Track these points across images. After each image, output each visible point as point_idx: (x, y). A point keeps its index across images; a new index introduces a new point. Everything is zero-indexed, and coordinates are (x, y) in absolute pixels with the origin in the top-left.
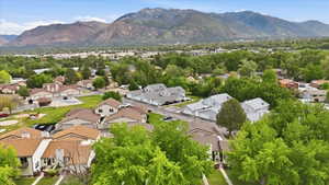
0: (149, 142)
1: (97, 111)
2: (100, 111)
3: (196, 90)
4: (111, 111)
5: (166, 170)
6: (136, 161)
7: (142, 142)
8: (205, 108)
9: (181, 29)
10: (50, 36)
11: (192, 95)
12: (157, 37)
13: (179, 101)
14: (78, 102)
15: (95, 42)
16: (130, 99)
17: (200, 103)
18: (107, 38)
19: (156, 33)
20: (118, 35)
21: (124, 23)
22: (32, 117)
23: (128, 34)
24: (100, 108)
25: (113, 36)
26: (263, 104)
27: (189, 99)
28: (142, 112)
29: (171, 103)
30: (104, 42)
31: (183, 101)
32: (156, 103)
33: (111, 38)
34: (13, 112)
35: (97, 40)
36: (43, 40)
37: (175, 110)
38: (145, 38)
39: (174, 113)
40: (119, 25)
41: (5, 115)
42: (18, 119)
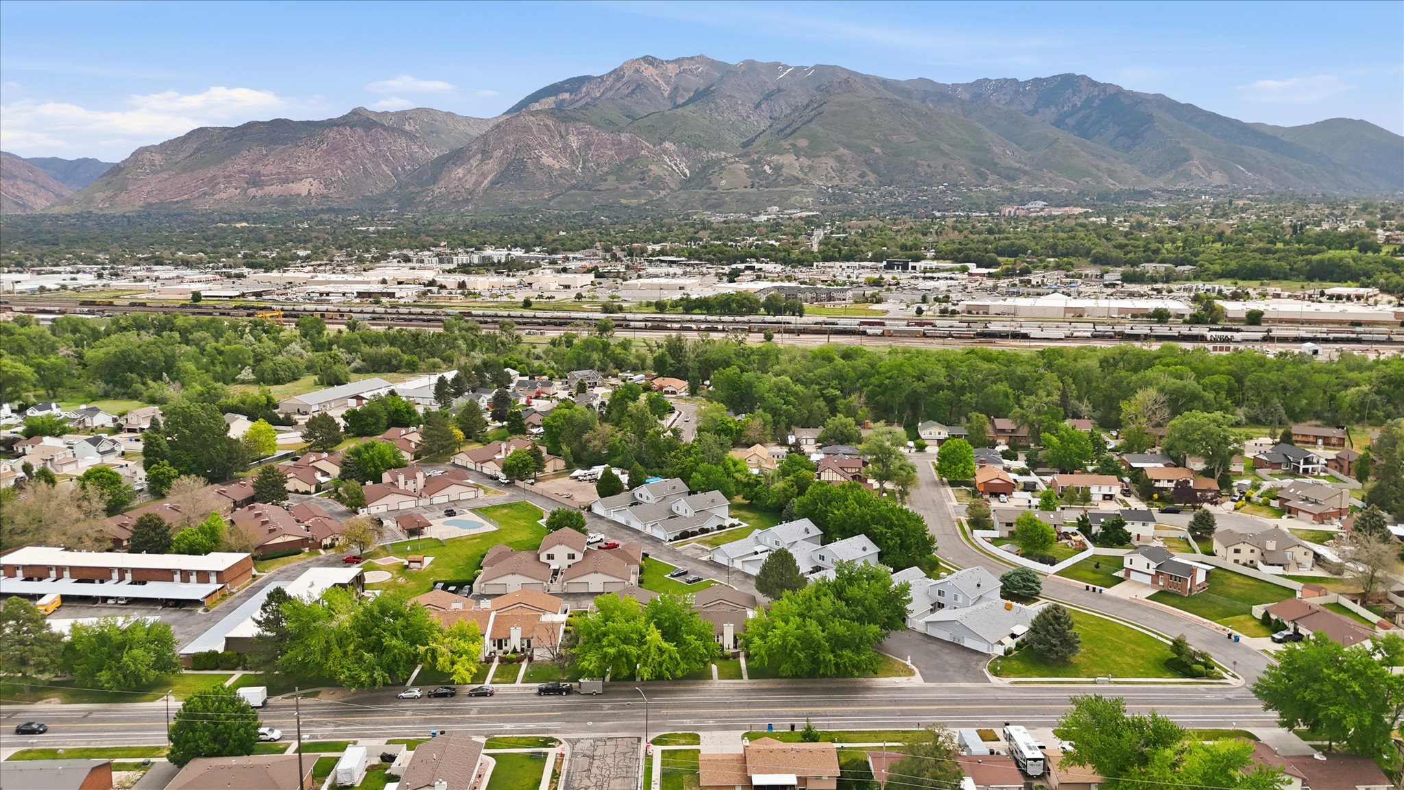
0: (643, 618)
1: (543, 558)
2: (550, 557)
3: (757, 496)
4: (572, 557)
5: (661, 651)
6: (627, 640)
7: (634, 618)
8: (756, 553)
9: (787, 151)
10: (243, 172)
11: (750, 507)
12: (686, 184)
13: (713, 530)
14: (489, 527)
15: (428, 199)
16: (601, 517)
17: (751, 538)
18: (478, 183)
19: (683, 166)
20: (523, 171)
21: (550, 123)
22: (412, 565)
23: (567, 166)
24: (550, 552)
25: (502, 174)
26: (864, 549)
27: (736, 521)
28: (631, 561)
29: (694, 534)
30: (467, 201)
31: (720, 527)
32: (659, 534)
33: (493, 183)
34: (370, 549)
35: (438, 191)
36: (212, 188)
37: (699, 552)
38: (636, 188)
39: (696, 560)
40: (527, 129)
41: (355, 557)
42: (387, 569)
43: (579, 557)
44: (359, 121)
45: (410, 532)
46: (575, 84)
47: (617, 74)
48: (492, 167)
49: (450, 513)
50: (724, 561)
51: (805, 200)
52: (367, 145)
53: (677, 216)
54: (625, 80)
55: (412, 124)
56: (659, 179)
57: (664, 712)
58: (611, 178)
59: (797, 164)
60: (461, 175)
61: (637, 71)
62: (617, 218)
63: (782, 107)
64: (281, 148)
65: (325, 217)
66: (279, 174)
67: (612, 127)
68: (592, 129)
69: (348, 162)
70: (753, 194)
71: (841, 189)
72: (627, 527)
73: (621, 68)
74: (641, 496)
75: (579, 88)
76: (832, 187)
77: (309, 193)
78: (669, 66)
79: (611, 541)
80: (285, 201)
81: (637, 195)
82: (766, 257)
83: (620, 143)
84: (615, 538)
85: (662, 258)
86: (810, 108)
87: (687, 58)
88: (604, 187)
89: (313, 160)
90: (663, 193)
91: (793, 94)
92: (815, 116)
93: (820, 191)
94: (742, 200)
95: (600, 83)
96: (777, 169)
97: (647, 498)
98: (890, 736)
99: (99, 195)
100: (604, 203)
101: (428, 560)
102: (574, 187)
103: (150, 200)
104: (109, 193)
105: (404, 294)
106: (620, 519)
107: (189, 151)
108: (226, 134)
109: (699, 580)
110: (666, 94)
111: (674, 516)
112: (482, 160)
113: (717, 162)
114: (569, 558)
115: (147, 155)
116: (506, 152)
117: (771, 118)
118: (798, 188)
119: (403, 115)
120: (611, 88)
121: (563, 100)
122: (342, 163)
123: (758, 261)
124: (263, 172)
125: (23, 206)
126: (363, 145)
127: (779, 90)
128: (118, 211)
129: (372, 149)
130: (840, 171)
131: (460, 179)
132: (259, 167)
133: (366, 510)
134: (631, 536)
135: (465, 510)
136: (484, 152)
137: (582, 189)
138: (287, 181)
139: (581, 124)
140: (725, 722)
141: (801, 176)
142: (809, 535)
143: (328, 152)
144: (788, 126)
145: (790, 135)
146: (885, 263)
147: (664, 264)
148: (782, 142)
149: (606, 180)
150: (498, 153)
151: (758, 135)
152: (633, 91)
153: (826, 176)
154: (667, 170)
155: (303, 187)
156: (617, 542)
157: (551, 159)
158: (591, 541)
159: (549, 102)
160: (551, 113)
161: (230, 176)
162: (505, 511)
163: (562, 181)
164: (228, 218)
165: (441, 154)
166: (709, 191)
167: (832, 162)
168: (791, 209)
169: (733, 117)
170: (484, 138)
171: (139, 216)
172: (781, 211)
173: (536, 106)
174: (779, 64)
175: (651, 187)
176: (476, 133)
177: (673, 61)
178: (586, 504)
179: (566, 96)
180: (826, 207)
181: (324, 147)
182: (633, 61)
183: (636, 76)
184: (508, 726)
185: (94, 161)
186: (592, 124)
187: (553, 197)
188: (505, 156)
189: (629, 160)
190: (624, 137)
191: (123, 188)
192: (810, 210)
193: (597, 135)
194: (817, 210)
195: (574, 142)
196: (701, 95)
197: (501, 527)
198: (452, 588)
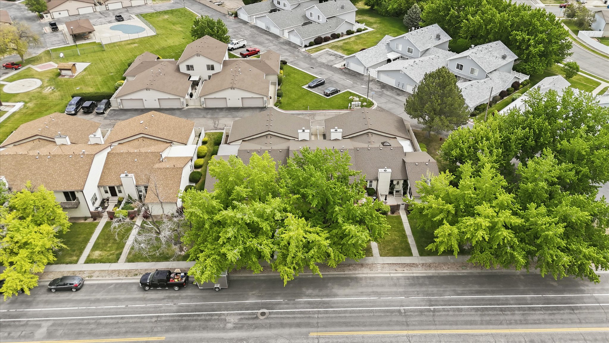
1: (184, 68)
2: (190, 68)
4: (211, 67)
8: (389, 61)
11: (372, 12)
13: (343, 35)
14: (149, 32)
16: (245, 23)
17: (382, 46)
22: (63, 72)
24: (189, 63)
26: (504, 57)
27: (362, 26)
28: (269, 72)
29: (326, 39)
31: (349, 33)
32: (296, 40)
34: (26, 57)
37: (332, 58)
39: (330, 67)
41: (13, 64)
42: (39, 76)
43: (218, 68)
45: (77, 37)
49: (119, 18)
50: (359, 69)
72: (267, 32)
74: (279, 3)
79: (253, 47)
84: (256, 43)
97: (284, 5)
101: (81, 67)
106: (262, 25)
109: (337, 91)
111: (308, 23)
114: (208, 69)
133: (49, 15)
134: (271, 41)
135: (133, 16)
142: (441, 42)
156: (257, 47)
158: (235, 47)
162: (166, 17)
178: (233, 11)
197: (158, 32)
198: (87, 104)
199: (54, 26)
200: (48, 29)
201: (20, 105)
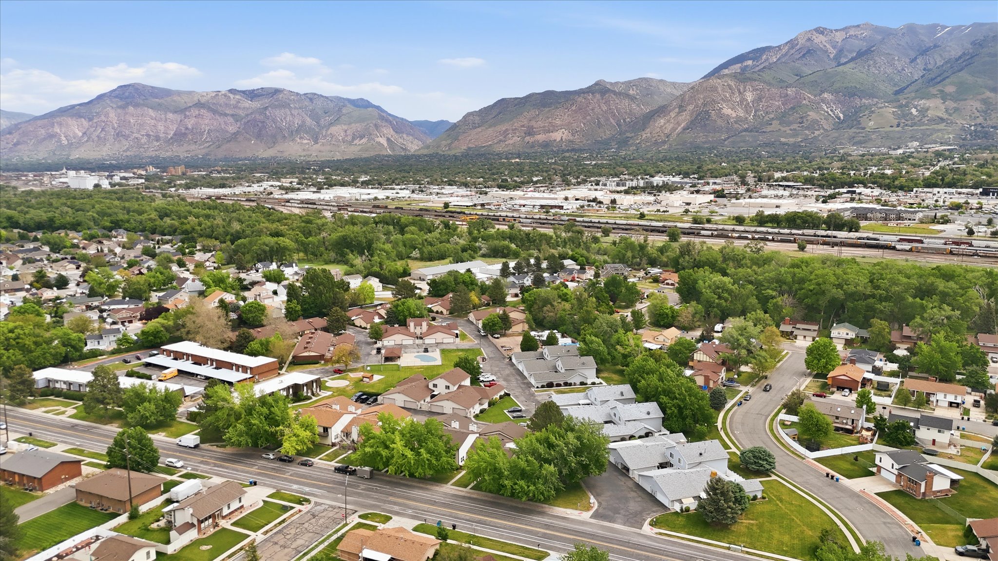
1: (430, 386)
2: (435, 386)
8: (579, 404)
9: (935, 96)
10: (523, 126)
12: (839, 124)
13: (575, 384)
15: (638, 142)
18: (674, 129)
19: (838, 111)
20: (707, 119)
21: (732, 83)
22: (365, 379)
23: (742, 115)
25: (692, 122)
26: (648, 413)
27: (598, 381)
29: (558, 385)
30: (664, 142)
31: (583, 383)
32: (533, 381)
33: (684, 129)
34: (349, 367)
35: (645, 135)
36: (505, 137)
38: (795, 130)
40: (714, 89)
41: (339, 370)
42: (350, 380)
44: (600, 89)
45: (387, 359)
46: (757, 54)
47: (792, 43)
48: (685, 118)
49: (426, 350)
51: (946, 137)
52: (602, 105)
53: (825, 150)
54: (798, 47)
55: (635, 89)
56: (815, 122)
57: (391, 498)
58: (775, 123)
59: (943, 107)
60: (662, 124)
61: (809, 39)
62: (776, 152)
63: (937, 60)
64: (547, 109)
65: (567, 154)
66: (544, 127)
67: (783, 84)
68: (765, 86)
69: (588, 117)
70: (898, 132)
71: (983, 127)
73: (796, 39)
75: (760, 56)
76: (975, 125)
77: (562, 139)
78: (838, 34)
80: (546, 145)
81: (795, 135)
82: (874, 183)
83: (787, 95)
85: (781, 183)
86: (962, 60)
87: (854, 27)
88: (769, 128)
89: (566, 117)
90: (817, 133)
91: (948, 48)
92: (966, 66)
93: (963, 129)
94: (887, 136)
95: (778, 51)
96: (923, 111)
98: (513, 549)
99: (444, 143)
100: (767, 142)
101: (377, 377)
102: (746, 130)
103: (470, 145)
104: (449, 142)
105: (570, 207)
106: (521, 367)
107: (495, 113)
108: (516, 102)
109: (522, 417)
110: (832, 56)
111: (555, 370)
112: (679, 113)
113: (867, 107)
115: (471, 118)
116: (696, 106)
117: (924, 69)
118: (942, 126)
119: (629, 84)
120: (786, 54)
121: (747, 66)
122: (584, 118)
123: (865, 186)
124: (535, 126)
125: (405, 149)
126: (599, 106)
127: (935, 46)
128: (452, 153)
129: (605, 108)
130: (985, 112)
131: (662, 126)
132: (533, 123)
133: (380, 342)
135: (437, 350)
136: (681, 107)
137: (751, 131)
138: (549, 131)
139: (757, 83)
140: (418, 513)
141: (945, 116)
142: (623, 398)
143: (576, 112)
144: (939, 76)
145: (940, 82)
146: (981, 190)
147: (780, 188)
148: (931, 89)
149: (771, 124)
150: (691, 107)
151: (910, 85)
152: (804, 55)
153: (970, 116)
154: (824, 115)
155: (557, 136)
157: (730, 110)
158: (485, 380)
159: (737, 68)
160: (734, 76)
161: (516, 129)
163: (736, 126)
164: (510, 156)
165: (651, 109)
166: (858, 131)
167: (978, 105)
168: (931, 144)
169: (889, 70)
170: (682, 96)
171: (462, 156)
172: (921, 147)
173: (726, 71)
174: (938, 25)
175: (807, 128)
176: (678, 93)
177: (840, 30)
179: (750, 62)
180: (965, 142)
181: (574, 108)
182: (806, 33)
183: (808, 44)
184: (295, 487)
185: (447, 122)
186: (765, 82)
187: (728, 138)
188: (696, 109)
189: (793, 108)
190: (790, 91)
191: (457, 139)
192: (950, 145)
193: (768, 90)
194: (955, 145)
195: (749, 96)
196: (863, 55)
197: (444, 363)
198: (364, 397)
199: (379, 350)
200: (375, 352)
201: (331, 393)
